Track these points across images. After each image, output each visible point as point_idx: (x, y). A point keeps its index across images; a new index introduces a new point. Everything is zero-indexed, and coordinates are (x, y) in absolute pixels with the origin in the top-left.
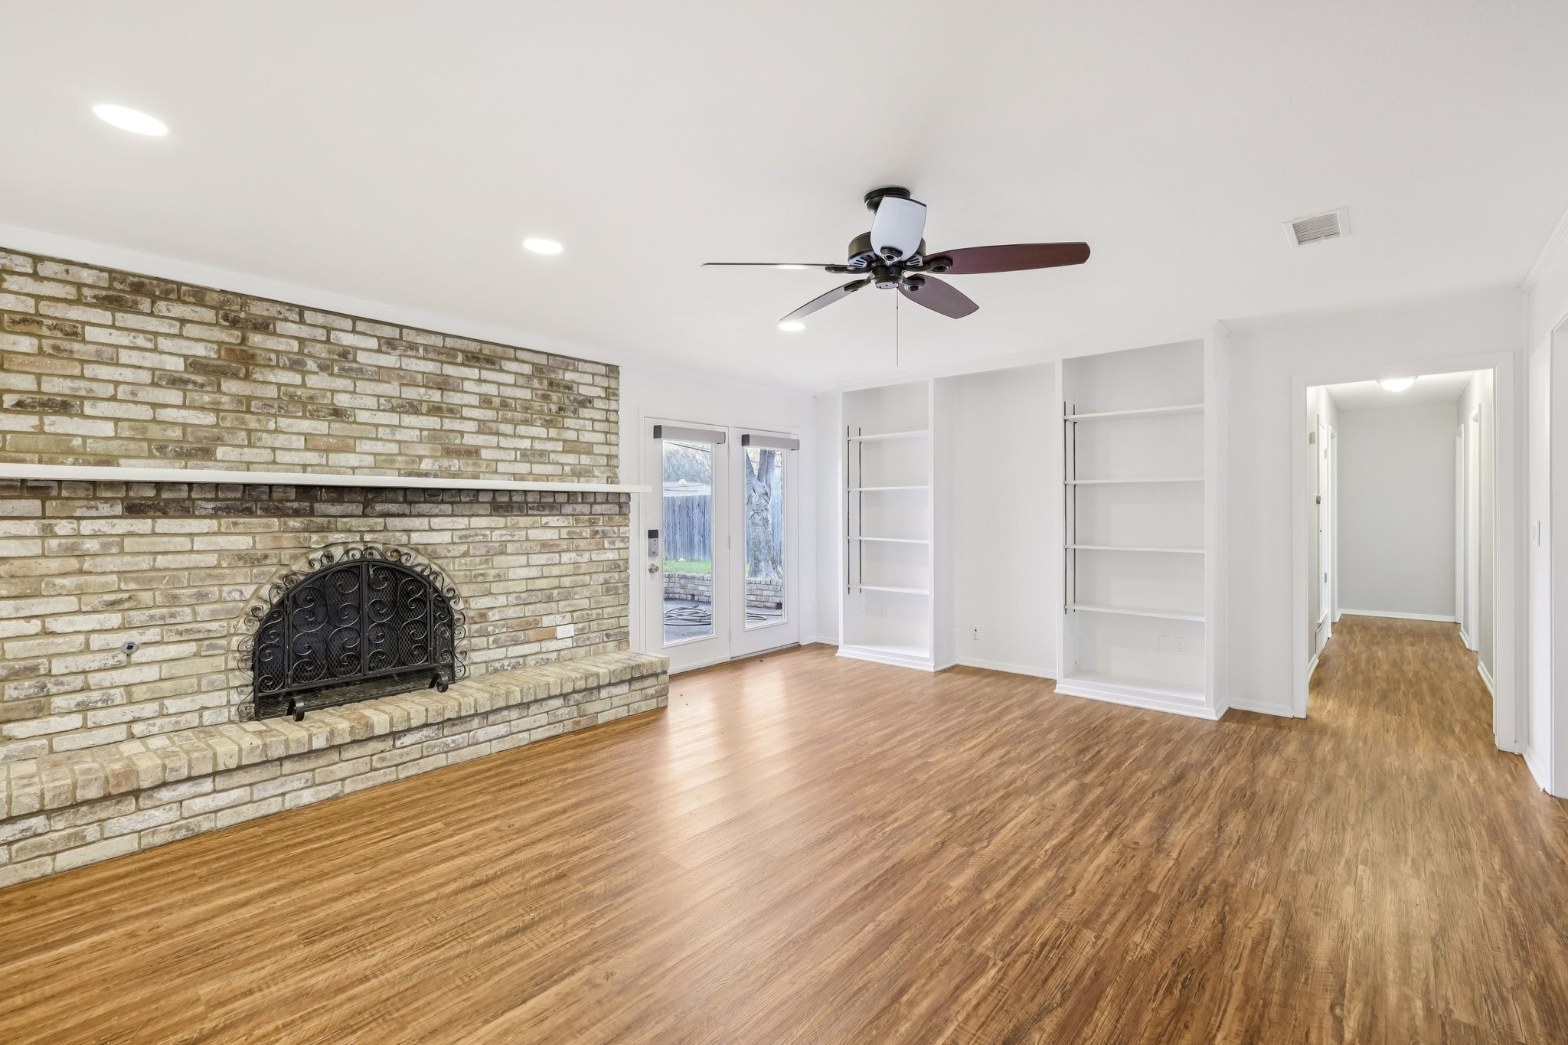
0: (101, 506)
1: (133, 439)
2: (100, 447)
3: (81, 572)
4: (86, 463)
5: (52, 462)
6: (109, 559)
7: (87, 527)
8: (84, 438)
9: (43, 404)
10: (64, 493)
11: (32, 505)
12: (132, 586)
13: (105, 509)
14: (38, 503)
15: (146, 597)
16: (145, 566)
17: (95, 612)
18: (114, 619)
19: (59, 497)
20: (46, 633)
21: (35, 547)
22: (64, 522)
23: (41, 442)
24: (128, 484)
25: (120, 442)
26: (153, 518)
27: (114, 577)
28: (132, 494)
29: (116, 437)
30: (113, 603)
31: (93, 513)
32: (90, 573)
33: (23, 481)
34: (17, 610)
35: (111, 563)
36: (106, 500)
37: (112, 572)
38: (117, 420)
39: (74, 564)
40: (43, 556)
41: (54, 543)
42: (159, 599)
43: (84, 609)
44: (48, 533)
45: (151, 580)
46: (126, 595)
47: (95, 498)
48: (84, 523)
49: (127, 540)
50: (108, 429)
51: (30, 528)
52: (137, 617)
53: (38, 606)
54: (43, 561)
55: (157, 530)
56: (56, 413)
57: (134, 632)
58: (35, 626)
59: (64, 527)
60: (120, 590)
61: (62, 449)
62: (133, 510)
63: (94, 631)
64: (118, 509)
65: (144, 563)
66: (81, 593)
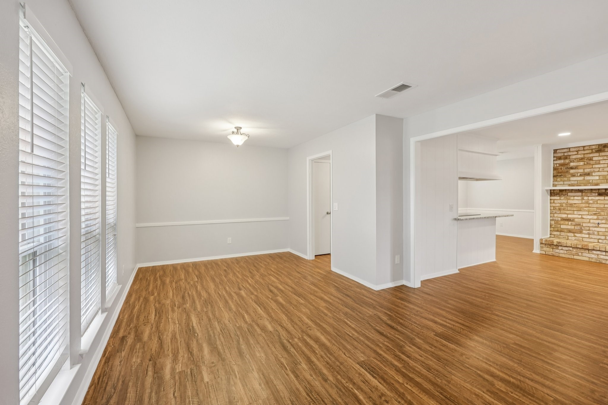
0: (593, 194)
1: (603, 179)
2: (595, 182)
3: (589, 207)
4: (593, 185)
5: (586, 186)
6: (594, 205)
7: (590, 198)
8: (592, 180)
9: (585, 174)
10: (586, 191)
11: (580, 194)
12: (599, 211)
13: (594, 194)
14: (581, 193)
15: (603, 213)
16: (602, 207)
17: (591, 215)
18: (595, 217)
19: (585, 192)
20: (582, 218)
21: (580, 202)
22: (586, 197)
23: (584, 182)
24: (599, 189)
25: (600, 180)
26: (604, 196)
27: (596, 209)
28: (599, 191)
29: (599, 179)
30: (595, 214)
31: (591, 195)
32: (591, 207)
33: (579, 189)
34: (577, 213)
35: (595, 206)
36: (594, 193)
37: (595, 207)
38: (599, 176)
39: (588, 205)
40: (582, 203)
41: (584, 201)
42: (605, 214)
43: (589, 214)
44: (583, 199)
45: (604, 210)
46: (598, 212)
47: (592, 192)
48: (589, 197)
49: (598, 201)
50: (597, 178)
51: (580, 198)
52: (600, 217)
53: (581, 213)
54: (582, 204)
55: (605, 199)
56: (587, 176)
57: (600, 220)
58: (580, 216)
59: (586, 198)
60: (597, 211)
61: (588, 183)
62: (600, 195)
63: (591, 219)
64: (597, 194)
65: (602, 206)
66: (589, 211)
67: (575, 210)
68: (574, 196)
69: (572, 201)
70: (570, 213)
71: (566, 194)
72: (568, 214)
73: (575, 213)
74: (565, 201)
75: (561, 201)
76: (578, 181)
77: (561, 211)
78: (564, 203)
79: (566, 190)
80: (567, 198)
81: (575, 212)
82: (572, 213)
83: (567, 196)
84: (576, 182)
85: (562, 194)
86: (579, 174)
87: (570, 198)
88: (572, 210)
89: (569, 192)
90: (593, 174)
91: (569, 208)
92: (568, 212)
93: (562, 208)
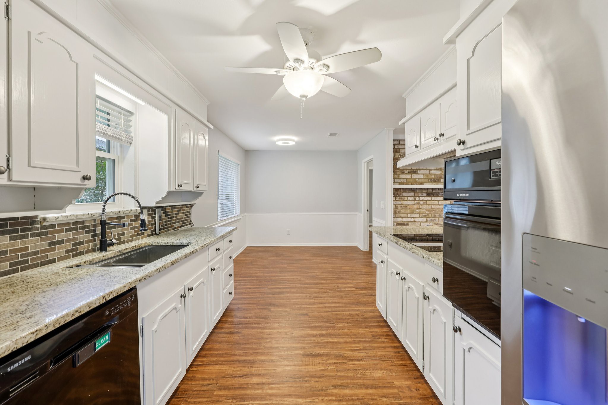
67: (409, 212)
68: (408, 196)
69: (406, 202)
70: (404, 216)
71: (401, 194)
72: (402, 218)
73: (409, 217)
74: (400, 203)
75: (396, 202)
76: (406, 178)
77: (396, 215)
78: (399, 204)
79: (401, 189)
80: (402, 199)
81: (409, 214)
82: (406, 217)
83: (402, 196)
84: (405, 181)
85: (397, 194)
86: (407, 171)
87: (404, 199)
88: (406, 212)
89: (403, 191)
90: (419, 172)
91: (404, 211)
92: (402, 215)
93: (398, 210)
